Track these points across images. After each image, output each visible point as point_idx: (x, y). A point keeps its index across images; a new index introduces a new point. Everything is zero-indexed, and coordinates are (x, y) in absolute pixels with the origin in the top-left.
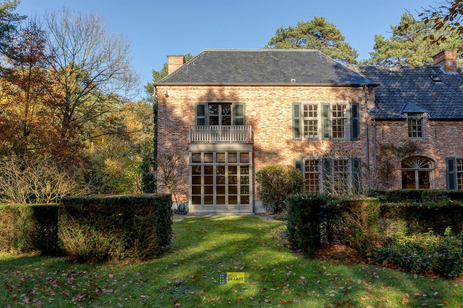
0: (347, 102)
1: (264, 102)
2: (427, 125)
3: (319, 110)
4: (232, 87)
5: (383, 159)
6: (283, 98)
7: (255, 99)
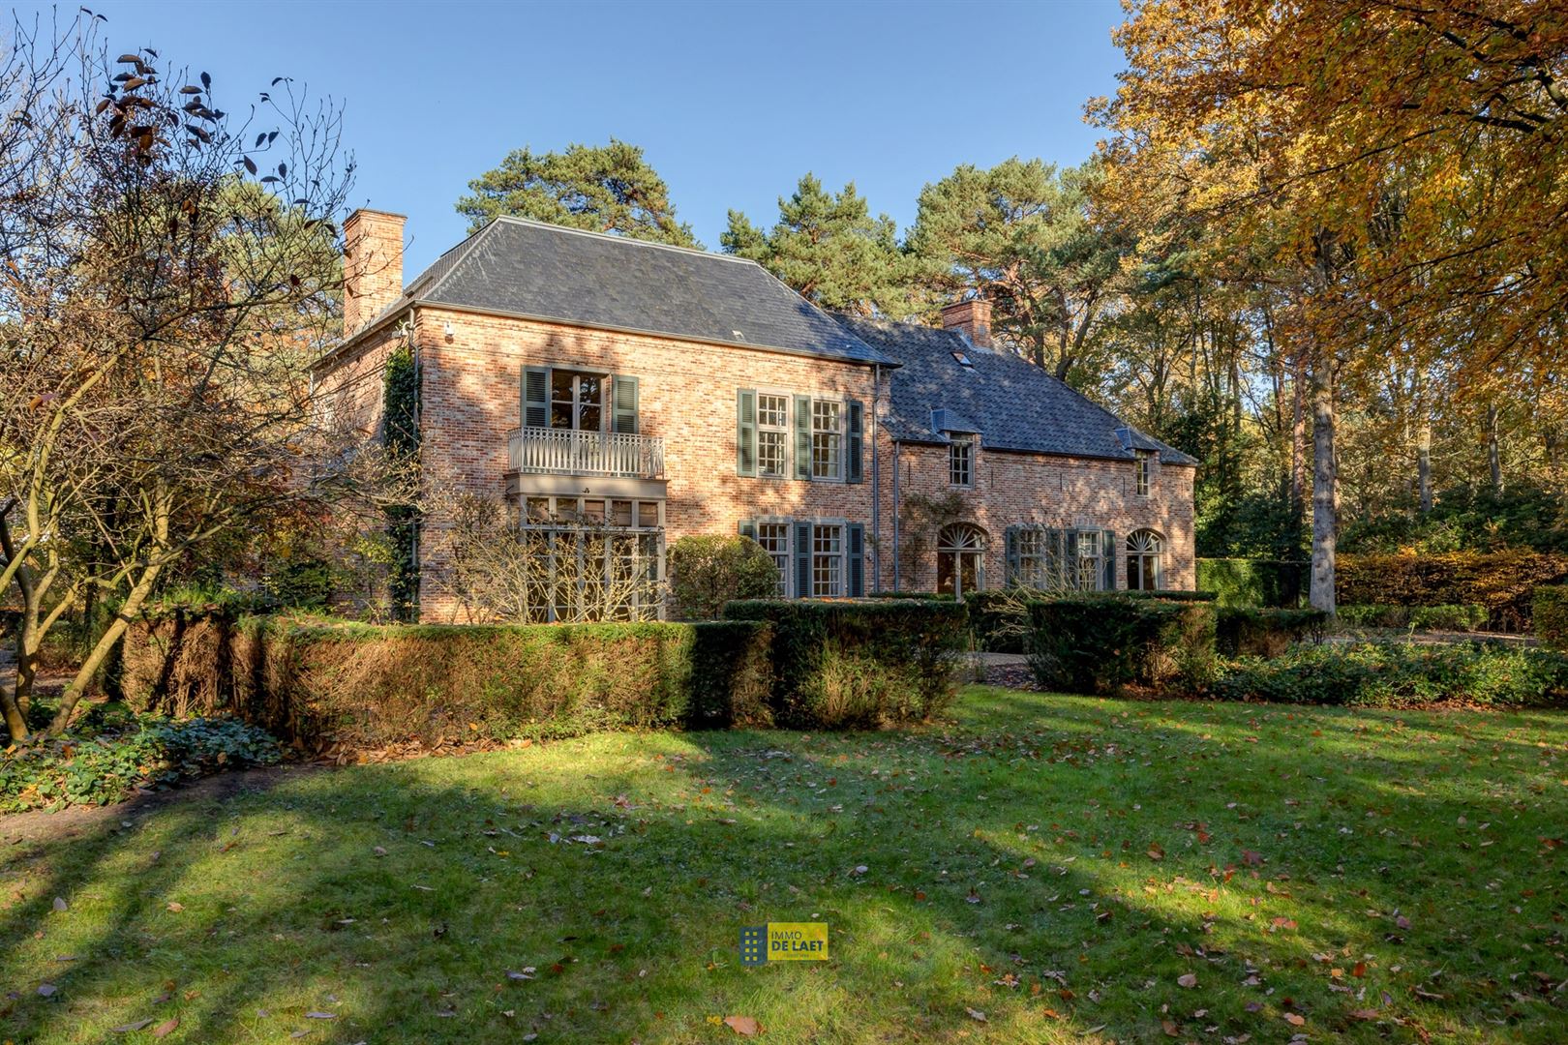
0: (839, 397)
1: (679, 381)
2: (978, 459)
3: (791, 408)
4: (610, 335)
5: (910, 526)
6: (719, 374)
7: (661, 372)
